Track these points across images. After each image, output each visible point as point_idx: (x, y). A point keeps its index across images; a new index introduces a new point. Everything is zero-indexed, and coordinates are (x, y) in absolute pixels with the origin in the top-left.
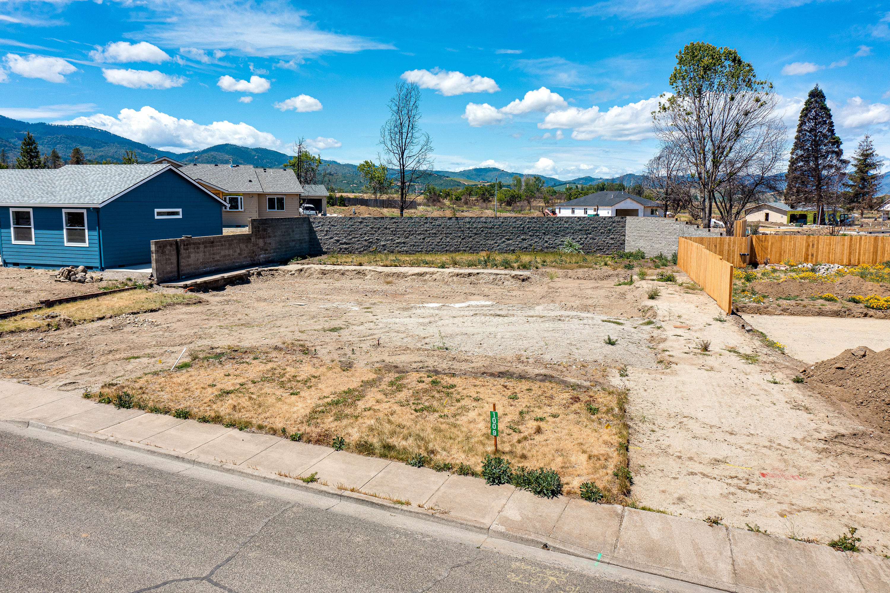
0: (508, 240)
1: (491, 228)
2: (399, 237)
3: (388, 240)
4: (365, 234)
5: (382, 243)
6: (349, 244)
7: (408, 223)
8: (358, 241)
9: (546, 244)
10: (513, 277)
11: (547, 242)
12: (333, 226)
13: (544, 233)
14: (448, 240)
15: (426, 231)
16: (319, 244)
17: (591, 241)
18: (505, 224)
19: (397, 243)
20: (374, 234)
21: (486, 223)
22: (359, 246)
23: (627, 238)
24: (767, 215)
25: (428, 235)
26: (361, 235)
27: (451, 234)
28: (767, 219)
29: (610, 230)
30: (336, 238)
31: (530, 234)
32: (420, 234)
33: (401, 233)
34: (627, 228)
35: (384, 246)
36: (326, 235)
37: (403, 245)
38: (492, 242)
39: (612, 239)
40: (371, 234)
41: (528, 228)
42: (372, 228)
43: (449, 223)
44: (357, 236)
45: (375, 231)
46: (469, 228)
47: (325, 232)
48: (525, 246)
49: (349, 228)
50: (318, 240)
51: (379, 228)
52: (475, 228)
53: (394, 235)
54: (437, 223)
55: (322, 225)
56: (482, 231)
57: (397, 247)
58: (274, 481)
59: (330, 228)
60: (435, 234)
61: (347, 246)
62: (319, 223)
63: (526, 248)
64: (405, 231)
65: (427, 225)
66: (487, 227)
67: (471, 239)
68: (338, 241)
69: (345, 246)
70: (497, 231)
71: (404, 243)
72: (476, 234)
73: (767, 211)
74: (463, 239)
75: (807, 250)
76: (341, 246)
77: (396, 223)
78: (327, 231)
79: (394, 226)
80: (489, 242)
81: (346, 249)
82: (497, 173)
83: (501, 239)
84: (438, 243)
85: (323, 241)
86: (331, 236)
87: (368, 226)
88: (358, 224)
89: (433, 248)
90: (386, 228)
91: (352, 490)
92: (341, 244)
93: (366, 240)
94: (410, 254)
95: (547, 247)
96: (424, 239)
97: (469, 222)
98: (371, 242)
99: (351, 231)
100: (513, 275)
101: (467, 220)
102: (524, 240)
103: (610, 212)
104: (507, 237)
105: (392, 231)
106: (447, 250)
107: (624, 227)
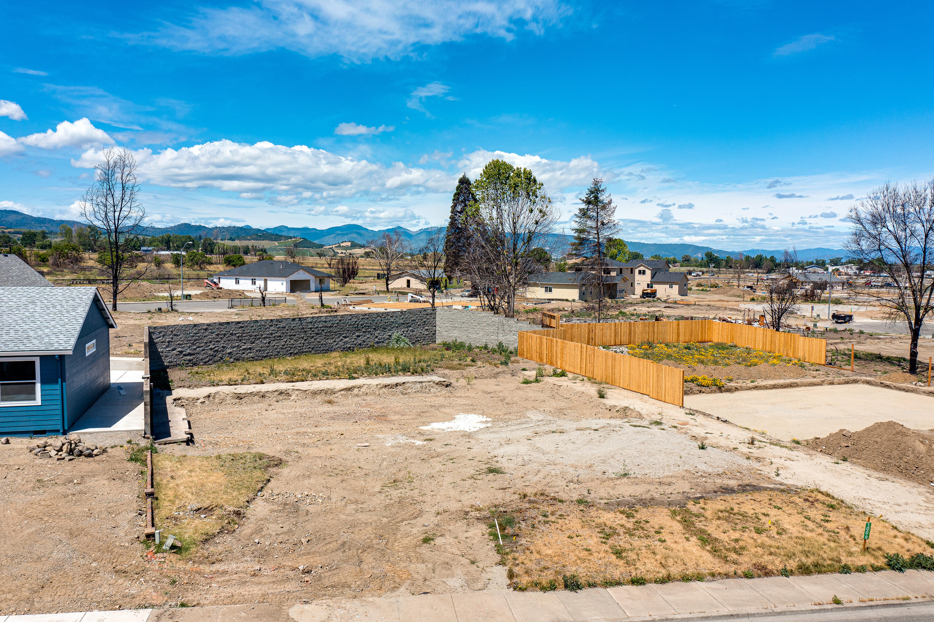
0: (345, 337)
1: (331, 327)
2: (245, 343)
3: (234, 347)
4: (211, 342)
5: (229, 351)
6: (194, 354)
7: (254, 328)
8: (203, 350)
9: (376, 340)
10: (437, 384)
11: (377, 337)
12: (175, 335)
13: (375, 329)
14: (292, 342)
15: (272, 334)
16: (160, 357)
17: (411, 333)
18: (342, 322)
19: (244, 349)
20: (219, 342)
21: (325, 322)
22: (205, 356)
23: (438, 328)
24: (408, 282)
25: (273, 339)
26: (206, 343)
27: (295, 335)
28: (408, 286)
29: (425, 322)
30: (180, 349)
31: (363, 330)
32: (266, 338)
33: (247, 338)
34: (437, 319)
35: (230, 353)
36: (167, 347)
37: (249, 351)
38: (332, 341)
39: (427, 330)
40: (217, 342)
41: (362, 325)
42: (217, 335)
43: (293, 324)
44: (202, 345)
45: (221, 338)
46: (311, 328)
47: (167, 344)
48: (359, 342)
49: (193, 336)
50: (159, 352)
51: (225, 335)
52: (317, 328)
53: (240, 340)
54: (282, 325)
55: (163, 336)
56: (323, 330)
57: (243, 353)
58: (813, 611)
59: (172, 338)
60: (280, 336)
61: (191, 357)
62: (160, 333)
63: (360, 344)
64: (251, 336)
65: (272, 328)
66: (326, 327)
67: (313, 340)
68: (181, 352)
69: (188, 358)
70: (336, 330)
71: (250, 349)
72: (317, 334)
73: (409, 278)
74: (306, 340)
75: (589, 335)
76: (185, 358)
77: (242, 327)
78: (169, 342)
79: (240, 331)
80: (329, 341)
81: (190, 360)
82: (20, 217)
83: (339, 337)
84: (283, 346)
85: (164, 354)
86: (174, 347)
87: (213, 333)
88: (202, 331)
89: (278, 352)
90: (232, 334)
91: (871, 600)
92: (185, 355)
93: (211, 349)
94: (256, 360)
95: (377, 343)
96: (269, 343)
97: (311, 322)
98: (217, 351)
99: (195, 340)
100: (437, 382)
101: (309, 320)
102: (358, 336)
103: (285, 283)
104: (344, 335)
105: (238, 337)
106: (291, 353)
107: (434, 318)
